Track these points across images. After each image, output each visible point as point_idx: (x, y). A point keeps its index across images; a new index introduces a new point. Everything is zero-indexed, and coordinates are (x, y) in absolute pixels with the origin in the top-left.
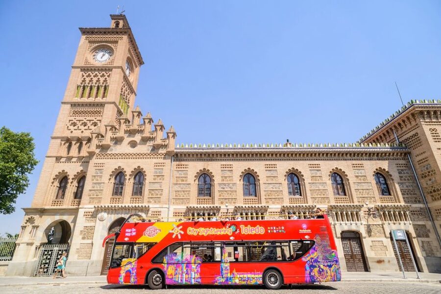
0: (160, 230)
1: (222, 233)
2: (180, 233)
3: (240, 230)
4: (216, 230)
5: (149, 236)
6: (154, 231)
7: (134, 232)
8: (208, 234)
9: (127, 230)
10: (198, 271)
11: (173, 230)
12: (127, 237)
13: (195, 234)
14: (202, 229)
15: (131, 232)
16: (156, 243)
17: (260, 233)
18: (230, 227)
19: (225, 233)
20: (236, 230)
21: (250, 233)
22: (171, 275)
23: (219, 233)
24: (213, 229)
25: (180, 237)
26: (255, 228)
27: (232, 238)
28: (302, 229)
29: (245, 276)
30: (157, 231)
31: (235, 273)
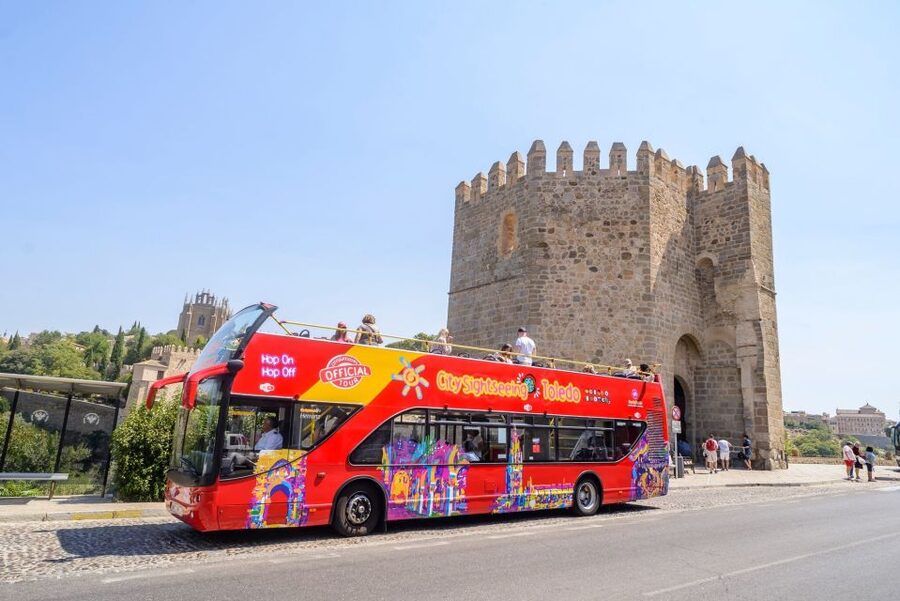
0: (368, 371)
1: (510, 394)
2: (420, 385)
3: (541, 391)
4: (497, 384)
5: (337, 383)
6: (352, 371)
7: (290, 366)
8: (481, 393)
9: (265, 359)
10: (461, 483)
11: (401, 373)
12: (266, 379)
13: (455, 390)
14: (469, 380)
15: (280, 366)
16: (358, 407)
17: (573, 400)
18: (523, 381)
19: (515, 395)
20: (535, 391)
21: (558, 399)
22: (402, 496)
23: (503, 393)
24: (492, 382)
25: (419, 395)
26: (565, 389)
27: (527, 407)
28: (632, 399)
29: (548, 492)
30: (360, 371)
31: (532, 486)
